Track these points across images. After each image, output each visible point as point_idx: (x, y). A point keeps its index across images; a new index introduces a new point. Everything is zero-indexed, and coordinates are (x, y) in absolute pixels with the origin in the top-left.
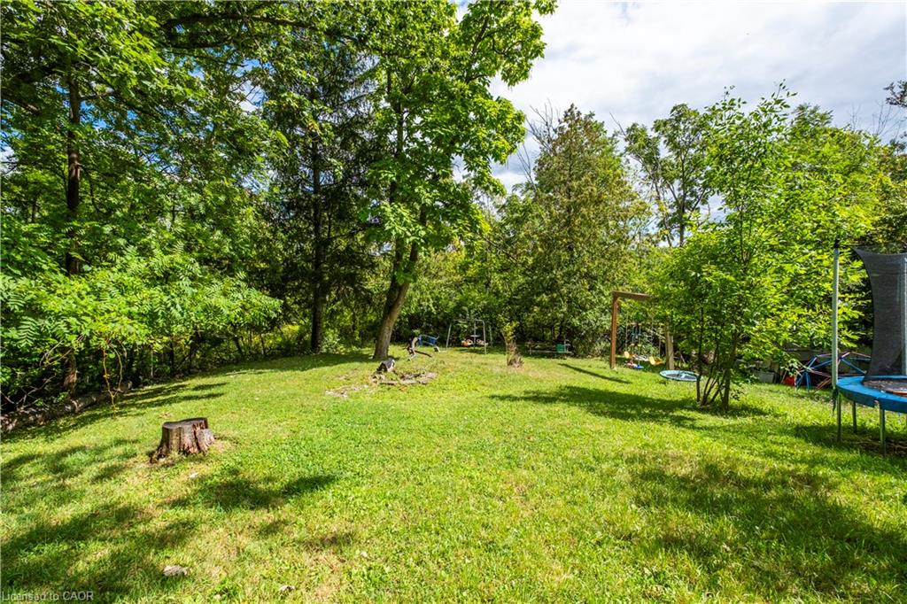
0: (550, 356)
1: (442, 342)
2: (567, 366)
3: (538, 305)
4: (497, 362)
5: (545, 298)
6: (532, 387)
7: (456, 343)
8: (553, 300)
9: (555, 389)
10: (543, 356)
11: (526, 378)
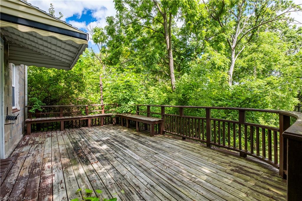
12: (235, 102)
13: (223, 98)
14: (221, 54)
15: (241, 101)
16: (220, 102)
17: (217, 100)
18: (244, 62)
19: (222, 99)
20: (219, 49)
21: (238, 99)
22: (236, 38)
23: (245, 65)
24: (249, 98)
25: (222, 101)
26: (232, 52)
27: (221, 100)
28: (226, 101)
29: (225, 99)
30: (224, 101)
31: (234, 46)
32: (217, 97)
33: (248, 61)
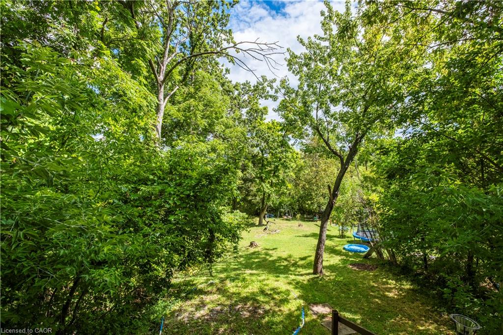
0: (312, 221)
1: (276, 216)
2: (317, 225)
3: (307, 204)
4: (295, 223)
5: (309, 202)
6: (304, 234)
7: (281, 216)
8: (312, 203)
9: (309, 234)
10: (310, 221)
11: (303, 231)
12: (180, 185)
13: (151, 177)
14: (140, 82)
15: (194, 182)
16: (143, 188)
17: (135, 183)
18: (179, 110)
19: (148, 179)
20: (135, 72)
21: (186, 177)
22: (165, 66)
23: (180, 116)
24: (210, 175)
25: (149, 183)
26: (159, 88)
27: (145, 181)
28: (158, 184)
29: (156, 179)
30: (155, 184)
31: (162, 79)
32: (137, 174)
33: (185, 111)
